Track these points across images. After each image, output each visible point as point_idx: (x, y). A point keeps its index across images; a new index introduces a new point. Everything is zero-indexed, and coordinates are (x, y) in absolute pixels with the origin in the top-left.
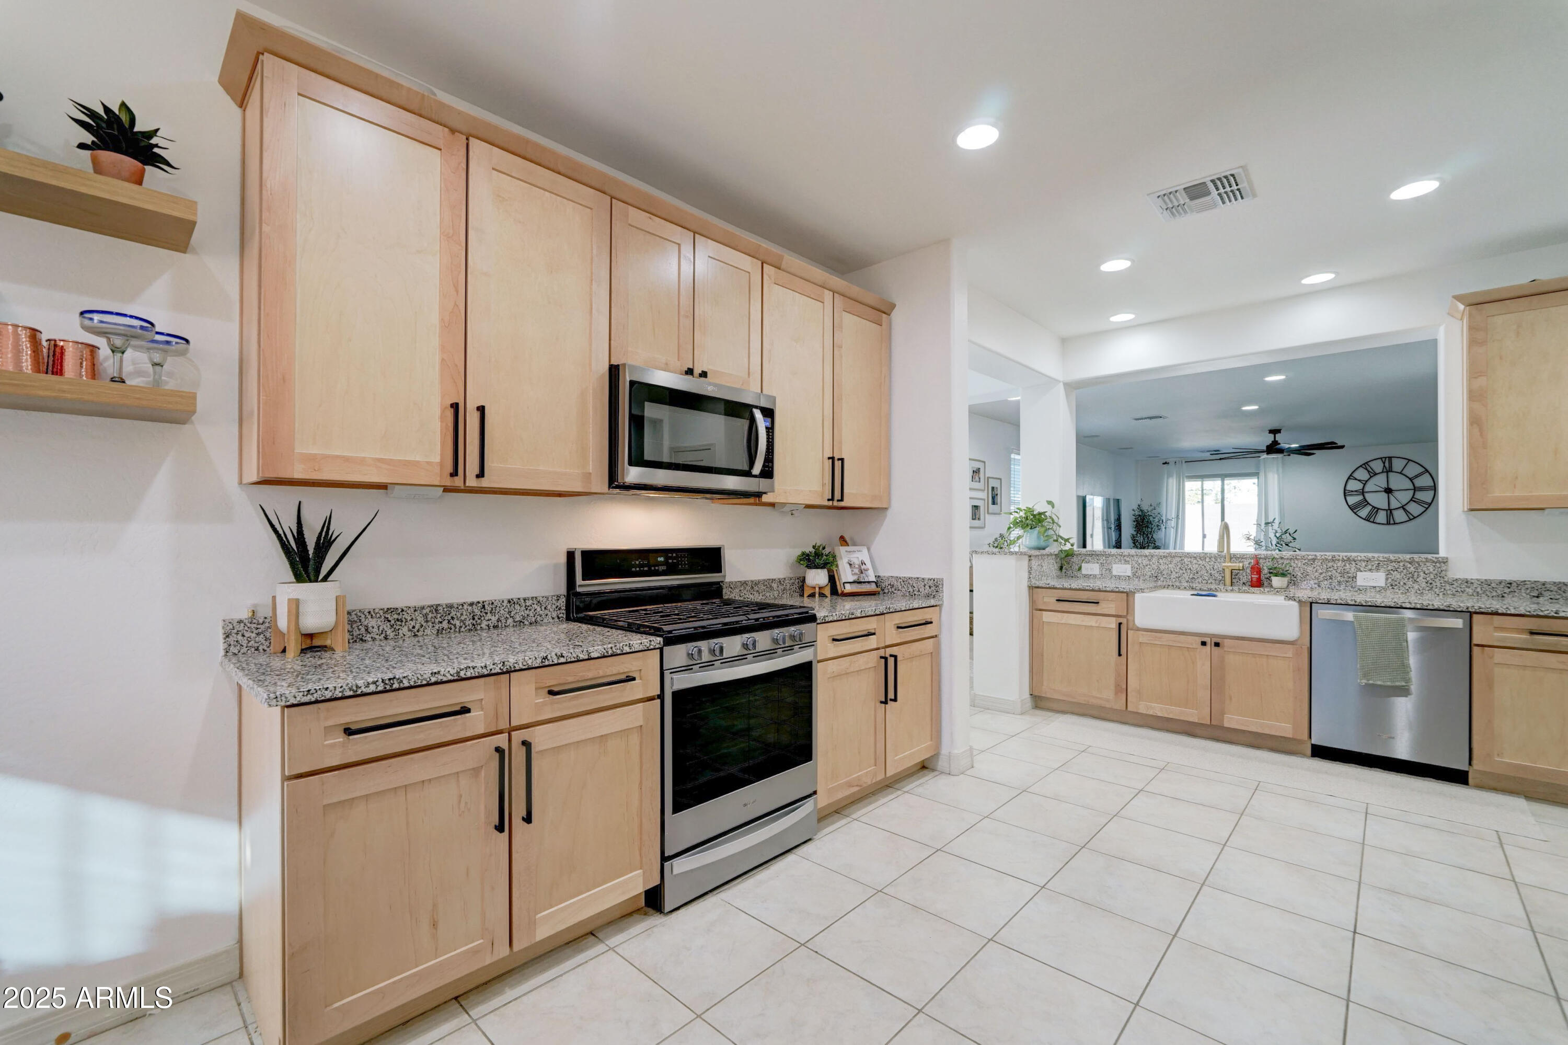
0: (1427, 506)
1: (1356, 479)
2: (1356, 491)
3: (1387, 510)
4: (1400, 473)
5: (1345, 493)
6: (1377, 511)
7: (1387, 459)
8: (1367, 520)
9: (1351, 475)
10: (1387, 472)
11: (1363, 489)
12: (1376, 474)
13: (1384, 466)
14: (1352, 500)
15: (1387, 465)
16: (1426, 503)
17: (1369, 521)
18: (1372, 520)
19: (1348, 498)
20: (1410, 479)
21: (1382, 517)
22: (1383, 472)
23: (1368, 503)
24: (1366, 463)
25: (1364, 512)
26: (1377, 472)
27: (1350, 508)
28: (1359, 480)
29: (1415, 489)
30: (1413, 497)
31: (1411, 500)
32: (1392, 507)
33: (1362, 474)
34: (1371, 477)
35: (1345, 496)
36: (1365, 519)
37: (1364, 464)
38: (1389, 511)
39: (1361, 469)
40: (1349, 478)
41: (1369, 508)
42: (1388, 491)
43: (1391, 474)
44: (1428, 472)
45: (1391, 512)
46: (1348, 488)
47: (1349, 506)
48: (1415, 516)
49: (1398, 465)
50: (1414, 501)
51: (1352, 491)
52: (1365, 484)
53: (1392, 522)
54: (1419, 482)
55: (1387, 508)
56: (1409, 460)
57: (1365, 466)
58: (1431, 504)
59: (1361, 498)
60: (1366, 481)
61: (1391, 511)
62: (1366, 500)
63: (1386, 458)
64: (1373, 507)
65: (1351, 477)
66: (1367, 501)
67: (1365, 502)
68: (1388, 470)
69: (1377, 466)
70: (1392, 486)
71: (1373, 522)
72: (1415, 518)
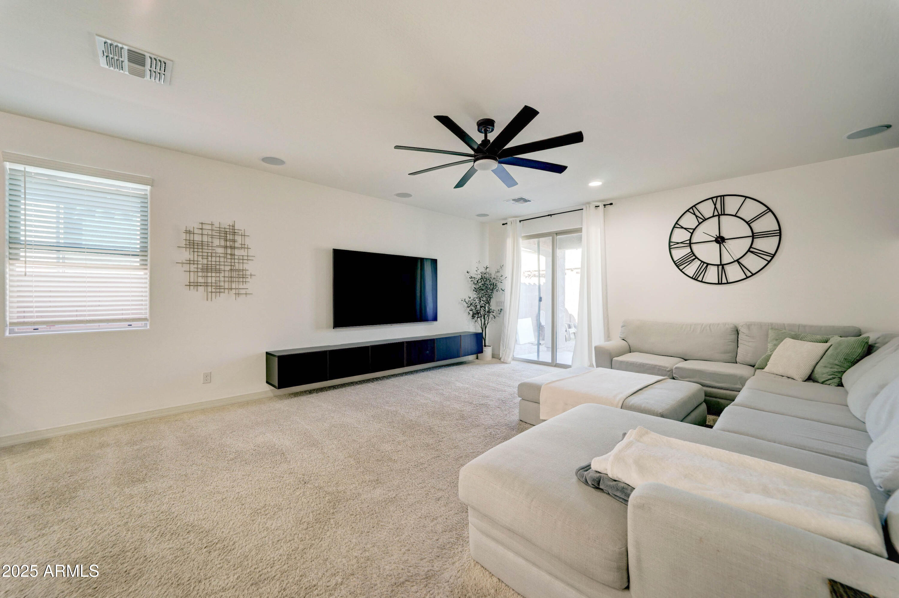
0: (769, 258)
1: (682, 228)
2: (681, 243)
3: (718, 265)
4: (735, 216)
5: (670, 246)
6: (707, 266)
7: (719, 199)
8: (694, 279)
9: (676, 223)
10: (719, 216)
11: (690, 240)
12: (705, 220)
13: (715, 208)
14: (679, 254)
15: (718, 206)
16: (767, 254)
17: (696, 280)
18: (700, 279)
19: (673, 251)
20: (747, 222)
21: (712, 274)
22: (713, 216)
23: (696, 258)
24: (694, 206)
25: (691, 269)
26: (707, 217)
27: (675, 264)
28: (685, 229)
29: (754, 236)
30: (751, 247)
31: (749, 251)
32: (724, 262)
33: (690, 221)
34: (700, 224)
35: (670, 249)
36: (692, 278)
37: (692, 208)
38: (720, 267)
39: (688, 213)
40: (674, 227)
41: (697, 263)
42: (720, 240)
43: (722, 217)
44: (771, 211)
45: (723, 268)
46: (674, 239)
47: (674, 262)
48: (754, 272)
49: (731, 205)
50: (752, 252)
51: (678, 243)
52: (692, 233)
53: (724, 281)
54: (758, 227)
55: (719, 263)
56: (746, 197)
57: (692, 209)
58: (774, 255)
59: (688, 250)
60: (694, 230)
61: (723, 266)
62: (693, 253)
63: (717, 197)
64: (702, 262)
65: (677, 225)
66: (694, 255)
67: (693, 256)
68: (720, 214)
69: (707, 209)
70: (724, 234)
71: (702, 281)
72: (753, 275)
